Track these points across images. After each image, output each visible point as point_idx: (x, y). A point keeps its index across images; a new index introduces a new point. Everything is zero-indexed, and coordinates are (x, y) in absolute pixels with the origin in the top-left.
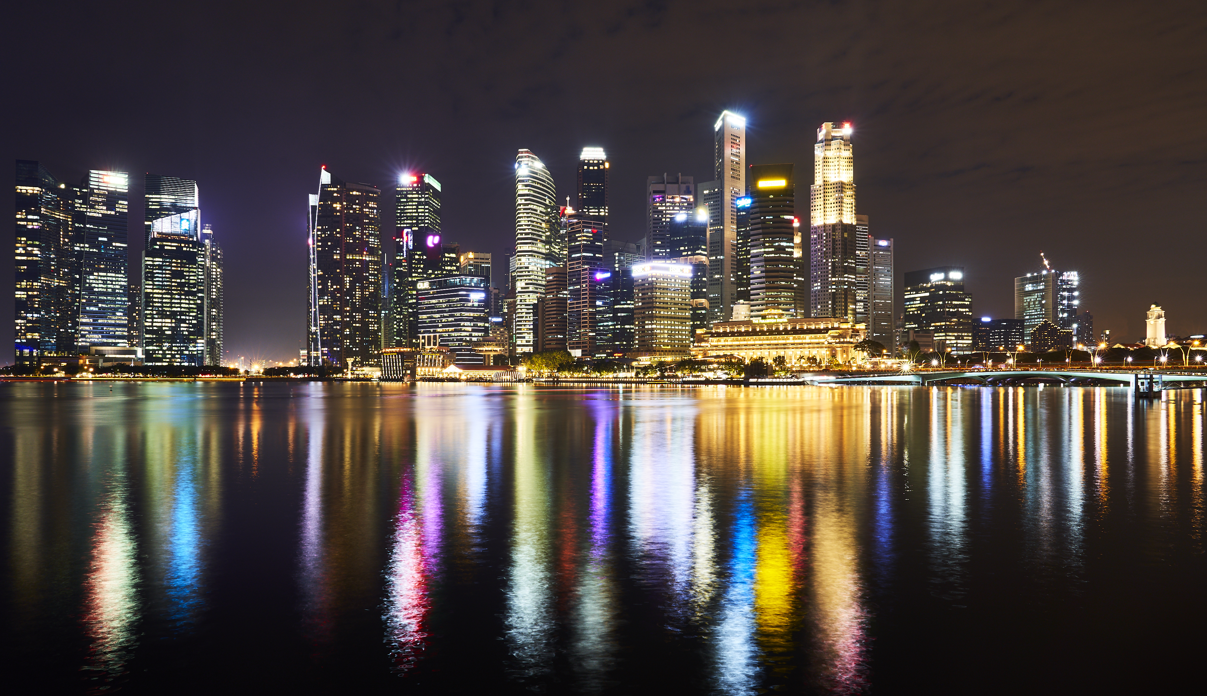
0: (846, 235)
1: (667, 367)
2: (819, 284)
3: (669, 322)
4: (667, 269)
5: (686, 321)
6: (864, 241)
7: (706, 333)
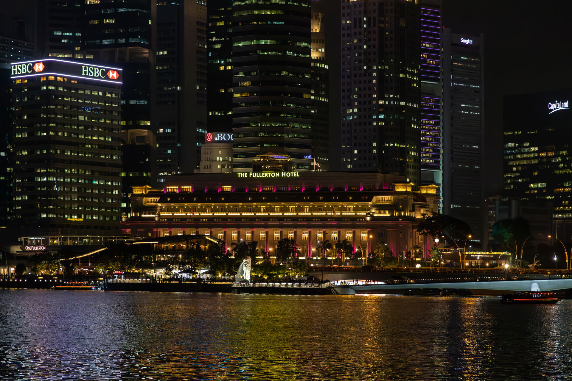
0: (403, 24)
1: (77, 257)
2: (355, 110)
3: (81, 172)
4: (77, 70)
5: (116, 170)
6: (434, 35)
7: (151, 195)
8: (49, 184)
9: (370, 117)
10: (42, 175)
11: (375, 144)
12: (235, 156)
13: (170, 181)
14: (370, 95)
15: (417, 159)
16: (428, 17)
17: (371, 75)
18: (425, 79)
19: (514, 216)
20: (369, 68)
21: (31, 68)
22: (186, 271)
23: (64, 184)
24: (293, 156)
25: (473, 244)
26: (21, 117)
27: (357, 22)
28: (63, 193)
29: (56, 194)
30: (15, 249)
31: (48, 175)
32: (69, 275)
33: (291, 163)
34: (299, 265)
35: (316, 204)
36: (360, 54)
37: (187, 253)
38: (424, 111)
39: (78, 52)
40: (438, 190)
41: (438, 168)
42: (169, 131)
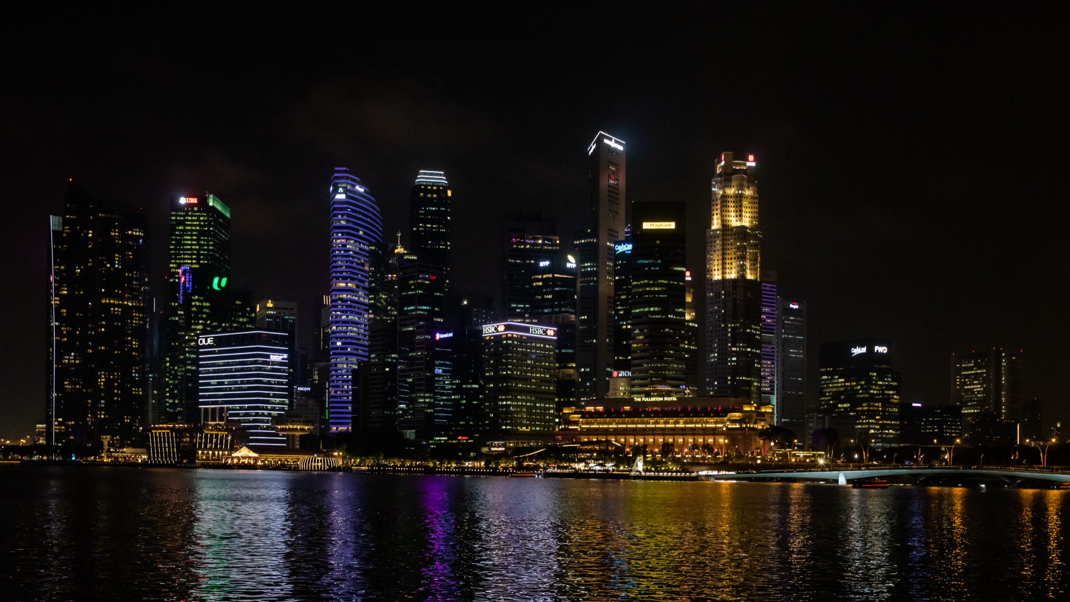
0: (749, 295)
1: (526, 455)
2: (716, 355)
3: (529, 398)
4: (527, 330)
5: (551, 396)
6: (771, 303)
7: (575, 413)
8: (508, 406)
9: (726, 359)
10: (502, 400)
11: (729, 378)
12: (633, 386)
13: (588, 404)
14: (727, 345)
15: (759, 388)
16: (767, 290)
17: (727, 330)
18: (764, 333)
19: (827, 426)
20: (726, 325)
21: (496, 329)
22: (599, 465)
23: (517, 406)
24: (672, 386)
25: (798, 446)
26: (489, 362)
27: (717, 295)
28: (517, 412)
29: (512, 413)
30: (485, 450)
31: (507, 400)
32: (520, 467)
33: (671, 391)
34: (676, 461)
35: (688, 419)
36: (719, 317)
37: (599, 452)
38: (764, 355)
39: (527, 318)
40: (773, 409)
41: (774, 394)
42: (588, 370)
